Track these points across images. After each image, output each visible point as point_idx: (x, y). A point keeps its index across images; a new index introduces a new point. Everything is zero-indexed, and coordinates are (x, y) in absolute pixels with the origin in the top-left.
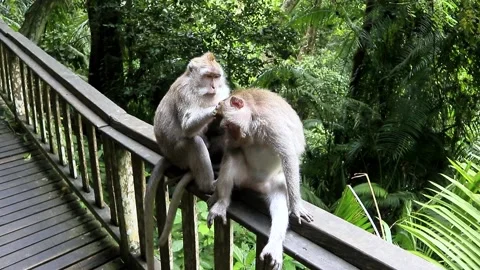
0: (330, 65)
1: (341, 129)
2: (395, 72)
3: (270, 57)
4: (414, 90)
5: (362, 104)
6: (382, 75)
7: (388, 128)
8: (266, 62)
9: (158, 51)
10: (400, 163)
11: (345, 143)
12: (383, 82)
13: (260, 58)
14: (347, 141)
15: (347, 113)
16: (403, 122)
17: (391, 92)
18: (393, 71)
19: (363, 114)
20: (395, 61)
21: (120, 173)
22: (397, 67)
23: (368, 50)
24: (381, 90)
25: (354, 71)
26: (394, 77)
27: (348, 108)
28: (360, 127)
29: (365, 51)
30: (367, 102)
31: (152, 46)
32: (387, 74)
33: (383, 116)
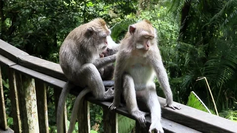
0: (162, 17)
1: (175, 67)
2: (214, 20)
3: (117, 13)
4: (229, 33)
5: (190, 46)
6: (204, 23)
7: (211, 63)
8: (114, 18)
9: (28, 11)
10: (222, 89)
11: (179, 77)
12: (205, 28)
13: (109, 14)
14: (180, 75)
15: (179, 53)
16: (223, 58)
17: (212, 36)
18: (213, 19)
19: (191, 53)
20: (213, 11)
21: (26, 99)
22: (216, 16)
23: (192, 4)
24: (204, 34)
25: (182, 21)
26: (213, 24)
27: (179, 50)
28: (190, 64)
29: (190, 5)
30: (194, 44)
31: (22, 8)
32: (208, 21)
33: (207, 54)
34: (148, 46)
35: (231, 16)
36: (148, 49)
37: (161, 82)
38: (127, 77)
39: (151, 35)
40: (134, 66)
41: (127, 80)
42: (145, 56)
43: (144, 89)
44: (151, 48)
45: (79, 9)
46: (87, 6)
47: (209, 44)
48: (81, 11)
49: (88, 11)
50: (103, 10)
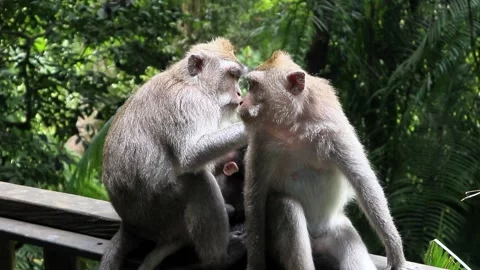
18: (392, 78)
35: (442, 67)
37: (369, 213)
45: (10, 59)
46: (36, 50)
47: (388, 146)
48: (16, 64)
49: (39, 62)
50: (83, 61)
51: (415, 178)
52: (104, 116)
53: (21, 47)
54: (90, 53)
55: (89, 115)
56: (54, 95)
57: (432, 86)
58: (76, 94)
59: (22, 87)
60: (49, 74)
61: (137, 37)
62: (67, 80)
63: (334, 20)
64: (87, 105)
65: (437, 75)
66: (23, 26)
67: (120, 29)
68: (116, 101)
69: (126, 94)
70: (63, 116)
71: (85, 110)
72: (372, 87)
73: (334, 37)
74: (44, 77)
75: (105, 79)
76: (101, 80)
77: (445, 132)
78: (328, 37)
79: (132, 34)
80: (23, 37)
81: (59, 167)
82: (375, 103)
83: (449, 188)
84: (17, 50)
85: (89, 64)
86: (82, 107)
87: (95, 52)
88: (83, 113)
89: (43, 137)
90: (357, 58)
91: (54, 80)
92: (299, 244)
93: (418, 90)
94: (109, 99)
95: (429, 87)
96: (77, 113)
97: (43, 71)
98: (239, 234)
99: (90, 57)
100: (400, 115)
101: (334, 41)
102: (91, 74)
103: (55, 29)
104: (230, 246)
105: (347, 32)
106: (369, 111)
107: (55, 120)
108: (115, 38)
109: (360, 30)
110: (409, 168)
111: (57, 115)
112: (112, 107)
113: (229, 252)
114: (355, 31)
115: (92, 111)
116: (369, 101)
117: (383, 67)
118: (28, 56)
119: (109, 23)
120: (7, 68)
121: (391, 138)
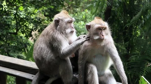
26: (132, 25)
34: (103, 36)
35: (148, 17)
36: (103, 38)
37: (117, 69)
38: (92, 65)
39: (102, 26)
40: (95, 57)
41: (92, 68)
42: (103, 44)
43: (103, 75)
44: (105, 37)
45: (12, 13)
46: (19, 10)
47: (130, 42)
48: (13, 14)
49: (20, 14)
50: (34, 14)
51: (138, 52)
52: (40, 31)
53: (15, 9)
54: (36, 11)
55: (36, 31)
56: (25, 24)
57: (144, 23)
58: (32, 24)
59: (15, 22)
60: (24, 18)
61: (51, 6)
62: (29, 20)
63: (113, 2)
64: (35, 27)
65: (146, 20)
66: (15, 3)
67: (46, 4)
68: (44, 26)
69: (47, 24)
70: (28, 31)
71: (35, 29)
72: (125, 23)
73: (113, 7)
74: (22, 19)
75: (41, 20)
76: (39, 20)
77: (148, 38)
78: (111, 7)
79: (49, 6)
80: (15, 6)
81: (26, 47)
82: (126, 28)
83: (148, 56)
84: (14, 10)
85: (36, 15)
86: (34, 28)
87: (38, 11)
88: (34, 30)
89: (21, 37)
90: (120, 14)
91: (25, 19)
92: (95, 79)
93: (140, 24)
94: (42, 26)
95: (143, 23)
96: (32, 30)
97: (21, 17)
98: (76, 75)
99: (36, 13)
100: (134, 32)
101: (113, 9)
102: (36, 18)
103: (25, 4)
104: (73, 79)
105: (117, 6)
106: (124, 31)
107: (25, 32)
108: (44, 7)
109: (122, 5)
110: (136, 49)
111: (26, 30)
112: (43, 28)
113: (72, 80)
114: (120, 5)
115: (37, 29)
116: (124, 28)
117: (129, 17)
118: (17, 12)
119: (42, 2)
120: (10, 16)
121: (131, 39)
